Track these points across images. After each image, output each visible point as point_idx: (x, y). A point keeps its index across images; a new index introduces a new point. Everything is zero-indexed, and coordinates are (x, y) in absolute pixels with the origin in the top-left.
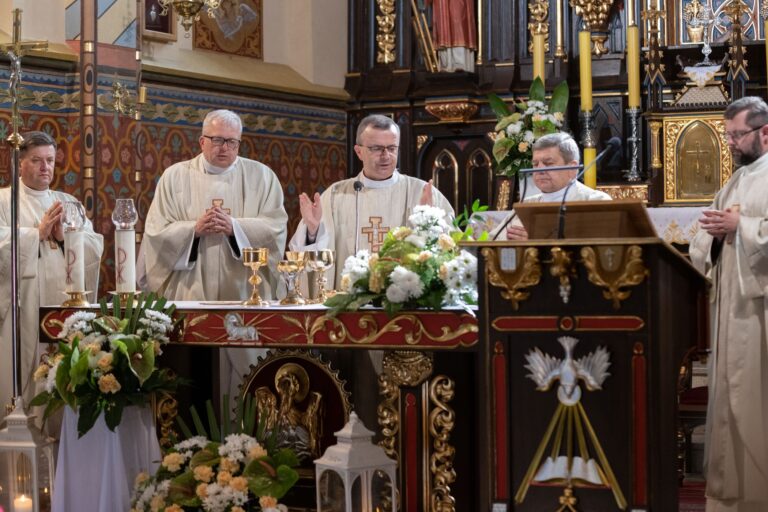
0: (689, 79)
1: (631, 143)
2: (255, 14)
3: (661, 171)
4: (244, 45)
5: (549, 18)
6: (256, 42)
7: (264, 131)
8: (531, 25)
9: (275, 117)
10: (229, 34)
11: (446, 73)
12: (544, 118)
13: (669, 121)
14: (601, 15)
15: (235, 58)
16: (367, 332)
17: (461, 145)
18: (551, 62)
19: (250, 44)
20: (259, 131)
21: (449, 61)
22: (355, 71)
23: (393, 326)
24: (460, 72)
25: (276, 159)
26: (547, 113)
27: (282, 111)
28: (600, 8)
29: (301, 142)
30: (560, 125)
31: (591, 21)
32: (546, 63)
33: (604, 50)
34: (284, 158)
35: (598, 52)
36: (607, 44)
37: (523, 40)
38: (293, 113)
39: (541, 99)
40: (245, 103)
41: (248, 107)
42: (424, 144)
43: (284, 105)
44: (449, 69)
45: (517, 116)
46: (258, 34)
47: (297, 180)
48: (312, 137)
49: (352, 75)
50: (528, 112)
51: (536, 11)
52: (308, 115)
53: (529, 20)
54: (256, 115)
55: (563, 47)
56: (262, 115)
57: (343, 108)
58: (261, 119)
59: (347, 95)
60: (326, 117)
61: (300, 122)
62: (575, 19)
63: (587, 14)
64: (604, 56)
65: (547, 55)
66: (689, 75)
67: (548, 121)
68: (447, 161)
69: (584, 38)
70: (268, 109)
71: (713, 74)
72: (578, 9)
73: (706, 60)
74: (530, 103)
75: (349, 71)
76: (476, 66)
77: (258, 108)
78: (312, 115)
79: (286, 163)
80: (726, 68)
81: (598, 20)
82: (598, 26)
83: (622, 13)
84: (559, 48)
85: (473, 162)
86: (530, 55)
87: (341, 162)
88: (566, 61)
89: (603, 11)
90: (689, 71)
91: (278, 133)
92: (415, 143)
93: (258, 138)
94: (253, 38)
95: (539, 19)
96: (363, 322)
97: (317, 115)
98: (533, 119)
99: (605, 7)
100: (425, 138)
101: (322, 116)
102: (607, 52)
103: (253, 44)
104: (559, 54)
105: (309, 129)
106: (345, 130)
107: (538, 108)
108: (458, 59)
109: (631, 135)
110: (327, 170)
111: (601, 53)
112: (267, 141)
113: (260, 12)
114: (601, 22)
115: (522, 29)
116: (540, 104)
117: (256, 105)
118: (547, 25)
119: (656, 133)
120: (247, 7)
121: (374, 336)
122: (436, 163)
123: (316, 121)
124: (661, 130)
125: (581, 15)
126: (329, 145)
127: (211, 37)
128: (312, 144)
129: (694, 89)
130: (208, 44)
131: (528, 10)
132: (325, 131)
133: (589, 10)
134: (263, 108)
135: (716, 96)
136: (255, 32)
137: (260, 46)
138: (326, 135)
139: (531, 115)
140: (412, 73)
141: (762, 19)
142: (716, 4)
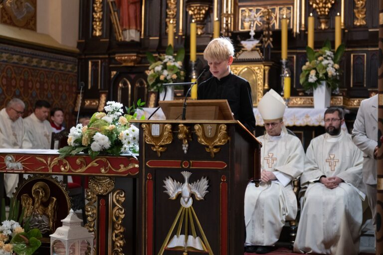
0: (243, 47)
2: (33, 9)
4: (27, 23)
5: (176, 17)
6: (33, 22)
7: (36, 66)
8: (168, 20)
9: (42, 59)
10: (19, 17)
11: (126, 42)
12: (172, 64)
13: (233, 67)
14: (202, 16)
15: (22, 30)
16: (80, 166)
17: (133, 76)
18: (177, 37)
19: (30, 23)
20: (34, 66)
21: (128, 36)
22: (82, 39)
23: (94, 164)
24: (133, 41)
25: (42, 80)
26: (174, 61)
27: (45, 57)
28: (201, 12)
29: (54, 72)
30: (180, 67)
31: (196, 18)
32: (174, 38)
33: (202, 32)
34: (46, 80)
35: (199, 33)
36: (204, 29)
37: (163, 27)
38: (51, 58)
39: (171, 55)
40: (27, 52)
41: (28, 54)
42: (115, 76)
43: (47, 54)
44: (128, 40)
45: (159, 62)
46: (34, 18)
47: (52, 90)
48: (60, 70)
49: (81, 41)
50: (165, 61)
51: (170, 13)
52: (58, 59)
53: (167, 17)
54: (33, 58)
55: (183, 30)
56: (35, 58)
57: (76, 57)
58: (35, 60)
59: (78, 50)
60: (68, 61)
61: (54, 63)
62: (189, 17)
63: (195, 15)
64: (202, 36)
65: (175, 34)
66: (243, 45)
67: (174, 66)
68: (125, 84)
69: (193, 26)
70: (38, 55)
71: (255, 45)
72: (190, 12)
73: (252, 38)
74: (166, 57)
75: (79, 39)
76: (141, 39)
77: (33, 54)
78: (61, 59)
79: (47, 82)
80: (261, 42)
81: (200, 18)
82: (200, 21)
83: (211, 14)
84: (181, 31)
85: (138, 85)
86: (166, 34)
87: (74, 83)
88: (184, 37)
89: (202, 14)
90: (244, 43)
91: (43, 67)
92: (110, 75)
93: (33, 70)
94: (32, 20)
95: (171, 16)
96: (78, 161)
97: (63, 60)
98: (168, 64)
99: (204, 12)
100: (115, 73)
101: (65, 60)
102: (203, 34)
103: (32, 23)
104: (180, 34)
105: (59, 66)
106: (76, 67)
107: (170, 59)
108: (132, 35)
110: (67, 87)
111: (201, 34)
112: (37, 71)
113: (35, 7)
114: (202, 19)
115: (163, 22)
116: (171, 57)
117: (32, 53)
118: (175, 20)
120: (29, 5)
121: (84, 169)
122: (120, 85)
123: (62, 63)
125: (192, 15)
126: (68, 75)
127: (10, 18)
128: (60, 73)
129: (245, 52)
130: (8, 21)
131: (166, 12)
132: (66, 68)
133: (196, 12)
134: (36, 55)
135: (257, 55)
136: (32, 17)
137: (35, 24)
138: (68, 69)
140: (110, 41)
141: (280, 19)
142: (257, 11)
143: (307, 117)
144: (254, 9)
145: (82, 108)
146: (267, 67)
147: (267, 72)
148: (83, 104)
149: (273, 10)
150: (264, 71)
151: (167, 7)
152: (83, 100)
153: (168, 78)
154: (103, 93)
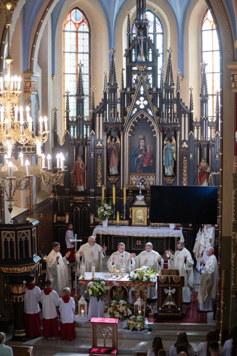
0: (137, 199)
1: (124, 211)
3: (131, 218)
5: (102, 179)
8: (97, 181)
11: (79, 191)
12: (108, 208)
13: (133, 208)
17: (80, 206)
21: (80, 189)
24: (82, 191)
31: (113, 182)
37: (96, 184)
42: (72, 205)
44: (79, 190)
45: (102, 207)
51: (99, 177)
53: (97, 179)
63: (112, 180)
66: (137, 198)
68: (77, 209)
69: (114, 189)
71: (142, 198)
72: (110, 179)
73: (140, 194)
74: (105, 204)
76: (85, 189)
80: (145, 197)
83: (119, 180)
84: (105, 187)
85: (83, 210)
86: (97, 187)
88: (107, 190)
90: (137, 197)
92: (70, 205)
95: (99, 179)
99: (116, 179)
104: (105, 189)
108: (81, 188)
109: (124, 209)
119: (130, 211)
122: (74, 209)
124: (132, 210)
129: (138, 201)
131: (97, 177)
135: (143, 203)
139: (105, 207)
140: (70, 190)
141: (149, 182)
142: (139, 177)
143: (168, 233)
144: (137, 176)
145: (56, 221)
146: (148, 209)
147: (148, 211)
148: (57, 219)
149: (146, 177)
150: (147, 210)
151: (97, 175)
152: (56, 217)
153: (107, 215)
154: (67, 214)
